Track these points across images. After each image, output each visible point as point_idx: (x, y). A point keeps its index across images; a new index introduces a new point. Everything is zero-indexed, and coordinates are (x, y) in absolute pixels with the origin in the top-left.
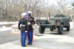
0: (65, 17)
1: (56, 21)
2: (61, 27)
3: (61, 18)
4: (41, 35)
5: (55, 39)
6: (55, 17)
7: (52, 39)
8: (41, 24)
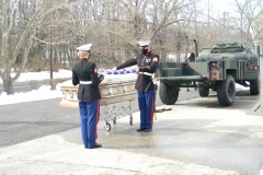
0: (244, 53)
1: (211, 65)
2: (228, 83)
3: (231, 56)
4: (164, 110)
5: (203, 120)
6: (212, 52)
7: (191, 122)
8: (164, 74)
